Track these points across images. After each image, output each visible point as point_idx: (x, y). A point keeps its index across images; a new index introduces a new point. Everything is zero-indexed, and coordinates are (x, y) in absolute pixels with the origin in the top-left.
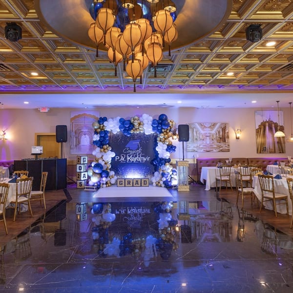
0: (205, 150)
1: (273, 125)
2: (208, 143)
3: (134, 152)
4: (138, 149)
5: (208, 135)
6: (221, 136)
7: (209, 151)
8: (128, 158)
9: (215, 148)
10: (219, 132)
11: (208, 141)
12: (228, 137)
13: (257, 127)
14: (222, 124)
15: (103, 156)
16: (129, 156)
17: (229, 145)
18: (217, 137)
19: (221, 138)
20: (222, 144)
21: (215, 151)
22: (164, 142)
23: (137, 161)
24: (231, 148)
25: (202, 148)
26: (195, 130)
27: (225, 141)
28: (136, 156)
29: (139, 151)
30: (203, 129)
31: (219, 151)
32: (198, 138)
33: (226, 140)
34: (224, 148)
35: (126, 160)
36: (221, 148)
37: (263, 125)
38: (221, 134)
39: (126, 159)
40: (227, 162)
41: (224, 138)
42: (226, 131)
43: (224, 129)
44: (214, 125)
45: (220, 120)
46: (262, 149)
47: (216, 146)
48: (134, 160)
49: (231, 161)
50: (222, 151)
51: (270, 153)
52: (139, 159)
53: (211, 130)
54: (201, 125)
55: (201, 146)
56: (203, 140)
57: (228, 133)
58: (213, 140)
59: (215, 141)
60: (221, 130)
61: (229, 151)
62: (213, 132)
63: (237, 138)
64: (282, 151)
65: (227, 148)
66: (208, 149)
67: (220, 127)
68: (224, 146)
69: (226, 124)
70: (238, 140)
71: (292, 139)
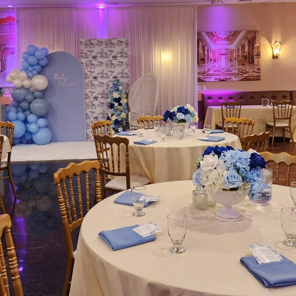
0: (218, 77)
2: (223, 65)
5: (224, 52)
6: (246, 54)
7: (223, 80)
9: (235, 74)
10: (243, 47)
12: (259, 55)
14: (249, 32)
17: (259, 69)
18: (238, 56)
19: (245, 58)
20: (247, 68)
21: (234, 79)
24: (262, 74)
25: (212, 75)
26: (200, 44)
27: (253, 62)
30: (214, 41)
31: (242, 80)
32: (206, 58)
33: (256, 61)
34: (250, 74)
36: (245, 75)
38: (246, 49)
41: (250, 57)
42: (256, 45)
43: (252, 42)
44: (235, 34)
47: (237, 72)
50: (246, 79)
53: (230, 44)
55: (211, 72)
56: (215, 60)
57: (258, 47)
58: (231, 60)
59: (235, 62)
60: (246, 43)
62: (233, 46)
63: (275, 57)
65: (256, 74)
66: (223, 77)
67: (245, 38)
68: (251, 71)
69: (256, 32)
70: (276, 60)
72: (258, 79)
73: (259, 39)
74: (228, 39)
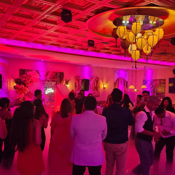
1: (123, 80)
10: (94, 83)
12: (99, 87)
13: (115, 81)
14: (97, 78)
17: (99, 92)
18: (93, 87)
19: (95, 88)
24: (100, 94)
33: (98, 89)
36: (95, 94)
37: (118, 79)
38: (95, 85)
42: (98, 83)
43: (97, 82)
44: (92, 78)
54: (84, 77)
57: (99, 84)
58: (91, 88)
61: (99, 96)
63: (104, 88)
65: (98, 94)
67: (95, 80)
68: (96, 93)
69: (99, 78)
70: (104, 89)
71: (136, 90)
73: (100, 81)
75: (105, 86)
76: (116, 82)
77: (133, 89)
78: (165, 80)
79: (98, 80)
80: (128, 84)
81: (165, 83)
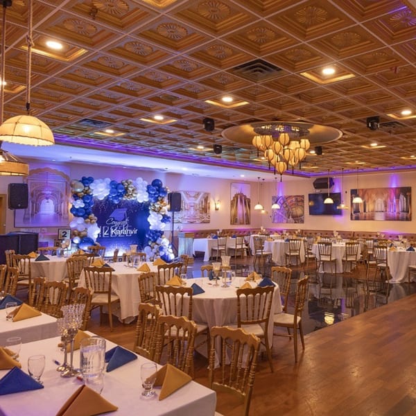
0: (189, 221)
1: (243, 198)
2: (192, 213)
3: (119, 223)
4: (124, 220)
5: (193, 205)
6: (203, 207)
7: (192, 223)
8: (112, 231)
9: (198, 219)
10: (202, 202)
11: (192, 212)
12: (209, 208)
13: (232, 199)
14: (205, 194)
15: (86, 229)
16: (114, 228)
17: (209, 216)
18: (200, 207)
19: (203, 209)
20: (204, 215)
21: (197, 222)
22: (158, 212)
23: (122, 234)
24: (211, 219)
25: (186, 219)
27: (207, 212)
28: (122, 228)
29: (126, 222)
30: (188, 198)
32: (183, 208)
34: (205, 219)
35: (110, 234)
36: (203, 220)
37: (236, 196)
38: (204, 204)
39: (109, 232)
40: (218, 232)
41: (205, 209)
43: (206, 199)
44: (198, 194)
45: (203, 189)
46: (234, 220)
47: (198, 217)
48: (119, 233)
49: (221, 231)
50: (203, 222)
51: (241, 224)
52: (125, 232)
53: (196, 200)
54: (186, 193)
55: (186, 217)
56: (188, 210)
57: (209, 203)
58: (196, 210)
59: (198, 211)
60: (204, 200)
62: (197, 202)
63: (217, 209)
64: (248, 223)
66: (192, 221)
67: (203, 197)
68: (205, 217)
69: (208, 194)
70: (217, 211)
71: (263, 212)
72: (208, 222)
73: (210, 198)
74: (194, 197)
75: (218, 206)
76: (234, 200)
77: (259, 210)
78: (303, 197)
79: (207, 197)
80: (251, 204)
81: (303, 201)
